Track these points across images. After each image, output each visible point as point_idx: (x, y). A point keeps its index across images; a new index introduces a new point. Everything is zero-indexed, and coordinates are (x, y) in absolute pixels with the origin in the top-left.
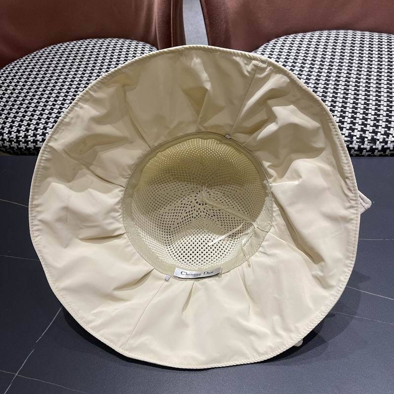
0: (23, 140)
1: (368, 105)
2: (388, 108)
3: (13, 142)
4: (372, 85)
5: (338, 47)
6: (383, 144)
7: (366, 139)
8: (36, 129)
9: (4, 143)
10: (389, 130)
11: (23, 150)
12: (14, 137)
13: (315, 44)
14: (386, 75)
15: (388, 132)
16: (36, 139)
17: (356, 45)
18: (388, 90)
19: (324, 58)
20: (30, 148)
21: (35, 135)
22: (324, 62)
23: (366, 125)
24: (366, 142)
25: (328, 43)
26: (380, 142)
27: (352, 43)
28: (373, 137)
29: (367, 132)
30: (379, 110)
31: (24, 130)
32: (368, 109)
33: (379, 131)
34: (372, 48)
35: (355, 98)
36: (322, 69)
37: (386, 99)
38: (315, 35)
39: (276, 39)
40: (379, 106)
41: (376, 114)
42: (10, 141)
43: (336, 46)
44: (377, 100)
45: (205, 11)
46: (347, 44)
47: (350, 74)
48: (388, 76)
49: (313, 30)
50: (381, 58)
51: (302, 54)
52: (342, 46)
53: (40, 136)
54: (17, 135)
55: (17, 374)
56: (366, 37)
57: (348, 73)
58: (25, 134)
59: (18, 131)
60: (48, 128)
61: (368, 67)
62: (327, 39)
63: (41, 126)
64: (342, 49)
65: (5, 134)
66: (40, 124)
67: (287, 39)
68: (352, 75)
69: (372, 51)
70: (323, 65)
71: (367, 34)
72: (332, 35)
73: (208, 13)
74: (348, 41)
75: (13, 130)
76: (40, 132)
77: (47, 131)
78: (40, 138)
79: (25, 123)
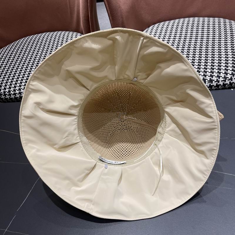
0: (8, 94)
1: (207, 60)
2: (219, 61)
4: (209, 48)
5: (189, 28)
6: (217, 83)
7: (206, 80)
8: (15, 87)
10: (220, 74)
11: (8, 99)
12: (3, 92)
13: (176, 27)
14: (217, 42)
15: (219, 75)
16: (15, 93)
17: (200, 26)
18: (219, 51)
19: (181, 35)
20: (12, 98)
21: (15, 90)
22: (181, 37)
23: (206, 72)
24: (207, 82)
25: (183, 25)
26: (215, 82)
27: (197, 25)
28: (210, 78)
29: (207, 76)
30: (214, 63)
31: (8, 88)
32: (207, 63)
33: (214, 75)
34: (209, 27)
35: (199, 57)
36: (180, 41)
37: (217, 56)
38: (176, 22)
39: (153, 26)
40: (214, 60)
41: (212, 65)
43: (188, 27)
44: (212, 57)
45: (109, 12)
46: (194, 26)
47: (196, 43)
48: (219, 43)
49: (175, 19)
50: (215, 32)
51: (168, 33)
52: (192, 27)
53: (18, 90)
54: (4, 91)
55: (6, 230)
56: (205, 20)
57: (195, 42)
58: (9, 90)
59: (5, 89)
60: (22, 86)
61: (207, 38)
62: (182, 23)
63: (18, 85)
64: (192, 29)
66: (18, 84)
67: (159, 25)
68: (198, 44)
69: (209, 29)
70: (180, 39)
71: (206, 19)
72: (185, 21)
73: (111, 13)
74: (195, 24)
75: (2, 88)
76: (17, 88)
77: (21, 88)
78: (17, 92)
79: (9, 84)
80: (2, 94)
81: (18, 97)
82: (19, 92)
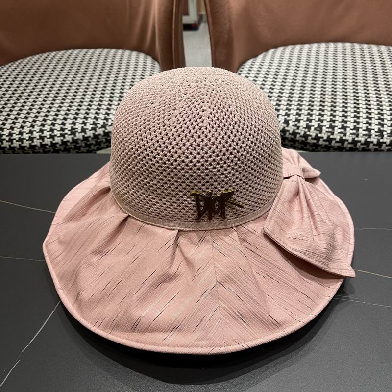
0: (7, 139)
7: (384, 133)
8: (22, 127)
11: (6, 149)
16: (22, 137)
20: (15, 147)
21: (21, 133)
24: (385, 136)
29: (385, 126)
31: (9, 128)
53: (27, 134)
58: (10, 132)
60: (36, 127)
63: (28, 124)
76: (27, 130)
77: (35, 129)
78: (26, 136)
79: (10, 121)
81: (26, 147)
82: (30, 137)
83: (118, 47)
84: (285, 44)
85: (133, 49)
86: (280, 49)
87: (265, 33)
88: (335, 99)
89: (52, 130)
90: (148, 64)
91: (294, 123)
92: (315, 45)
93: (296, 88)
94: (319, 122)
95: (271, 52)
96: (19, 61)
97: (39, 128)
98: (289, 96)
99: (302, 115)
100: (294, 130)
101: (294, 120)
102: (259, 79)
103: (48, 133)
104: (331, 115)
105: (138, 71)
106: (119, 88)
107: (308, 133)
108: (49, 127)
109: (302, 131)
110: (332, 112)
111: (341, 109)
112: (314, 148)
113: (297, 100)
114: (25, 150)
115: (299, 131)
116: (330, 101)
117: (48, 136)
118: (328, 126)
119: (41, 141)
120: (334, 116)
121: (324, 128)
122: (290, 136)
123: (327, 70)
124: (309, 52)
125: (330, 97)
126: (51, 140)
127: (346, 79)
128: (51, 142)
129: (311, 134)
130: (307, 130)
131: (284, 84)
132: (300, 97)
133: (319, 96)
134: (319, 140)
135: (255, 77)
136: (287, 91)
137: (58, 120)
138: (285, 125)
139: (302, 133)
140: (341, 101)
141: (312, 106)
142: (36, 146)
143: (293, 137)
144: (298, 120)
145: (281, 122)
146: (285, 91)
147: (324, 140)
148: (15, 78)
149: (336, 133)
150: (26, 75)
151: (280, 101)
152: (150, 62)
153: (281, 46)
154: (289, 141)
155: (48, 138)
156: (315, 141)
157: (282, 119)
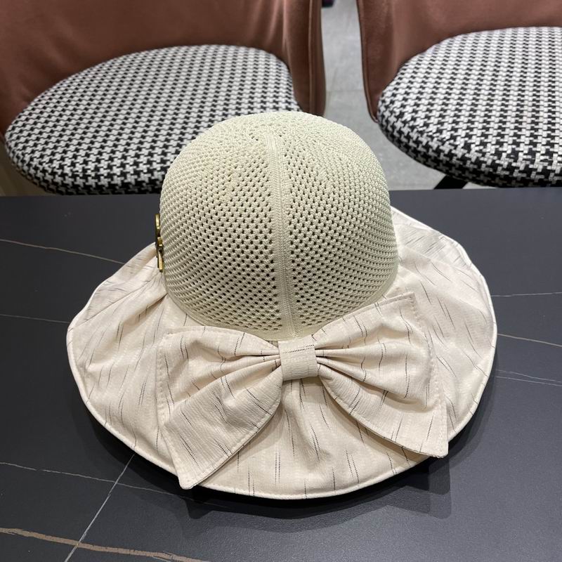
0: (93, 174)
3: (78, 178)
8: (111, 159)
9: (65, 179)
11: (91, 189)
12: (80, 171)
16: (112, 172)
20: (103, 186)
21: (110, 167)
31: (94, 160)
42: (74, 176)
53: (118, 167)
54: (83, 167)
55: (116, 483)
58: (96, 166)
59: (86, 162)
60: (129, 158)
65: (65, 167)
66: (117, 153)
75: (78, 161)
76: (117, 162)
77: (128, 161)
78: (117, 171)
79: (95, 151)
80: (78, 176)
81: (117, 185)
82: (121, 172)
83: (229, 43)
84: (465, 31)
85: (249, 45)
86: (459, 39)
87: (437, 16)
88: (538, 112)
89: (150, 162)
90: (271, 66)
91: (477, 148)
92: (509, 32)
93: (481, 97)
94: (514, 146)
95: (445, 43)
96: (97, 67)
97: (132, 160)
98: (471, 110)
99: (490, 137)
100: (478, 158)
101: (478, 143)
102: (428, 84)
103: (145, 167)
104: (532, 135)
105: (259, 77)
106: (234, 102)
107: (497, 162)
108: (146, 158)
109: (489, 158)
110: (533, 131)
111: (545, 127)
112: (505, 182)
113: (483, 114)
114: (116, 189)
115: (485, 159)
116: (530, 115)
117: (145, 171)
118: (526, 152)
119: (136, 177)
120: (536, 137)
121: (520, 154)
122: (472, 166)
123: (526, 68)
124: (501, 42)
125: (530, 109)
126: (149, 175)
127: (554, 82)
128: (150, 178)
129: (502, 163)
130: (496, 158)
131: (464, 92)
132: (487, 110)
133: (515, 109)
134: (514, 171)
135: (423, 82)
136: (468, 102)
137: (157, 148)
138: (466, 151)
139: (489, 162)
140: (546, 115)
141: (505, 123)
142: (129, 183)
143: (476, 167)
144: (484, 144)
145: (460, 147)
146: (466, 101)
147: (520, 172)
148: (96, 91)
149: (537, 160)
150: (109, 86)
151: (459, 117)
152: (275, 64)
153: (460, 34)
154: (470, 172)
155: (145, 173)
156: (507, 173)
157: (461, 143)
